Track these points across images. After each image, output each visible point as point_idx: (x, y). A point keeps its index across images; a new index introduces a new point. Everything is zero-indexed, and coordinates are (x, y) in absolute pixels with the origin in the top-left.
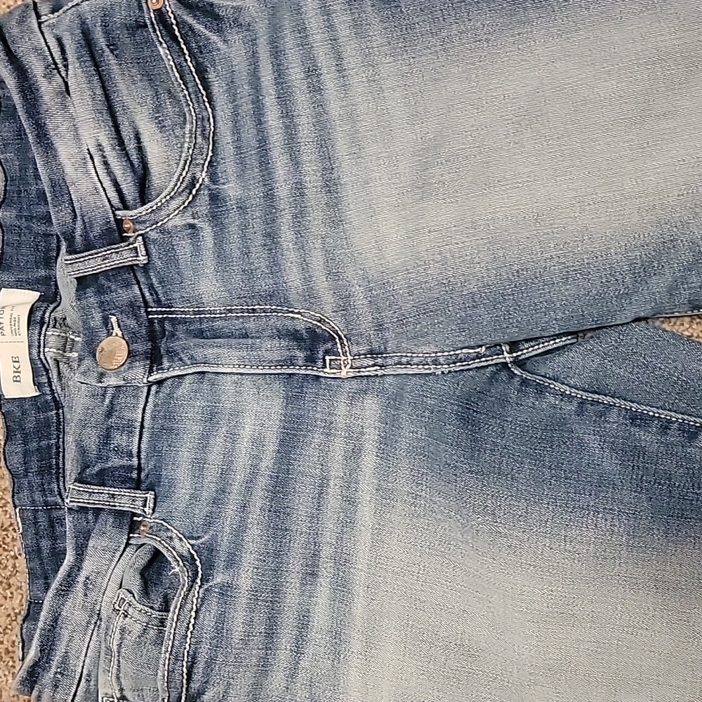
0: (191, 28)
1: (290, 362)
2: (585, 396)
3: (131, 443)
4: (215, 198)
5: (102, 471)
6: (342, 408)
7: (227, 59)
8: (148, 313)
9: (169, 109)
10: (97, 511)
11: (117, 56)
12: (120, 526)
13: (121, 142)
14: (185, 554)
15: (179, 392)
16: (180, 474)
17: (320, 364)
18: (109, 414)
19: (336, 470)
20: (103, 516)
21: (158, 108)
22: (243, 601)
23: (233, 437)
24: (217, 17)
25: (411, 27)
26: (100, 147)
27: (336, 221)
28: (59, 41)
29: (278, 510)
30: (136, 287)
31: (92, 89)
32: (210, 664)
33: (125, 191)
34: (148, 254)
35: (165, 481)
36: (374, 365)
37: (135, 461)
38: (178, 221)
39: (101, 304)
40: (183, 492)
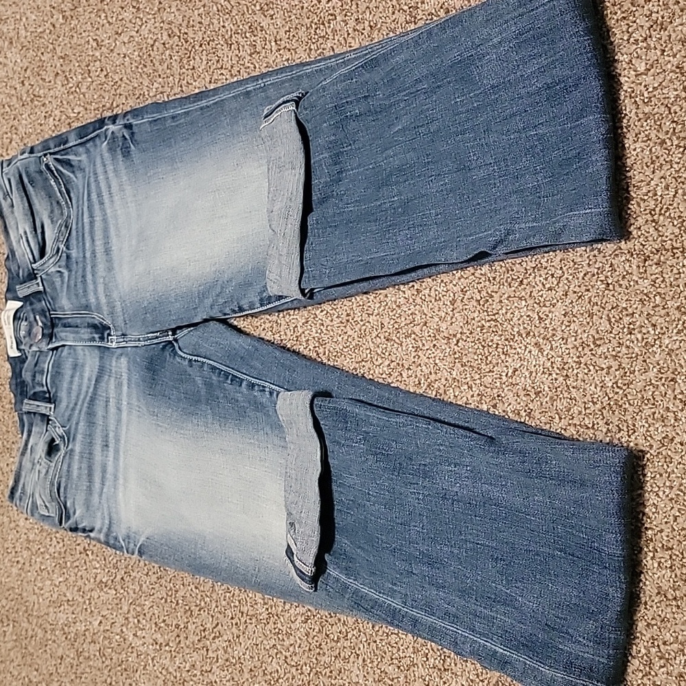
0: (61, 172)
1: (93, 339)
2: (191, 357)
3: (42, 379)
4: (68, 257)
5: (35, 393)
6: (114, 364)
7: (77, 186)
8: (50, 315)
9: (57, 212)
10: (35, 413)
11: (33, 187)
12: (42, 421)
13: (35, 230)
14: (60, 435)
15: (63, 354)
16: (63, 395)
17: (106, 340)
18: (36, 365)
19: (112, 394)
20: (37, 415)
21: (52, 212)
22: (77, 458)
23: (82, 377)
24: (72, 166)
25: (137, 171)
26: (25, 233)
27: (110, 269)
28: (9, 180)
29: (91, 414)
30: (43, 302)
31: (23, 204)
32: (65, 489)
33: (35, 255)
34: (43, 285)
35: (58, 399)
36: (124, 341)
37: (45, 389)
38: (53, 270)
39: (33, 310)
40: (63, 405)
